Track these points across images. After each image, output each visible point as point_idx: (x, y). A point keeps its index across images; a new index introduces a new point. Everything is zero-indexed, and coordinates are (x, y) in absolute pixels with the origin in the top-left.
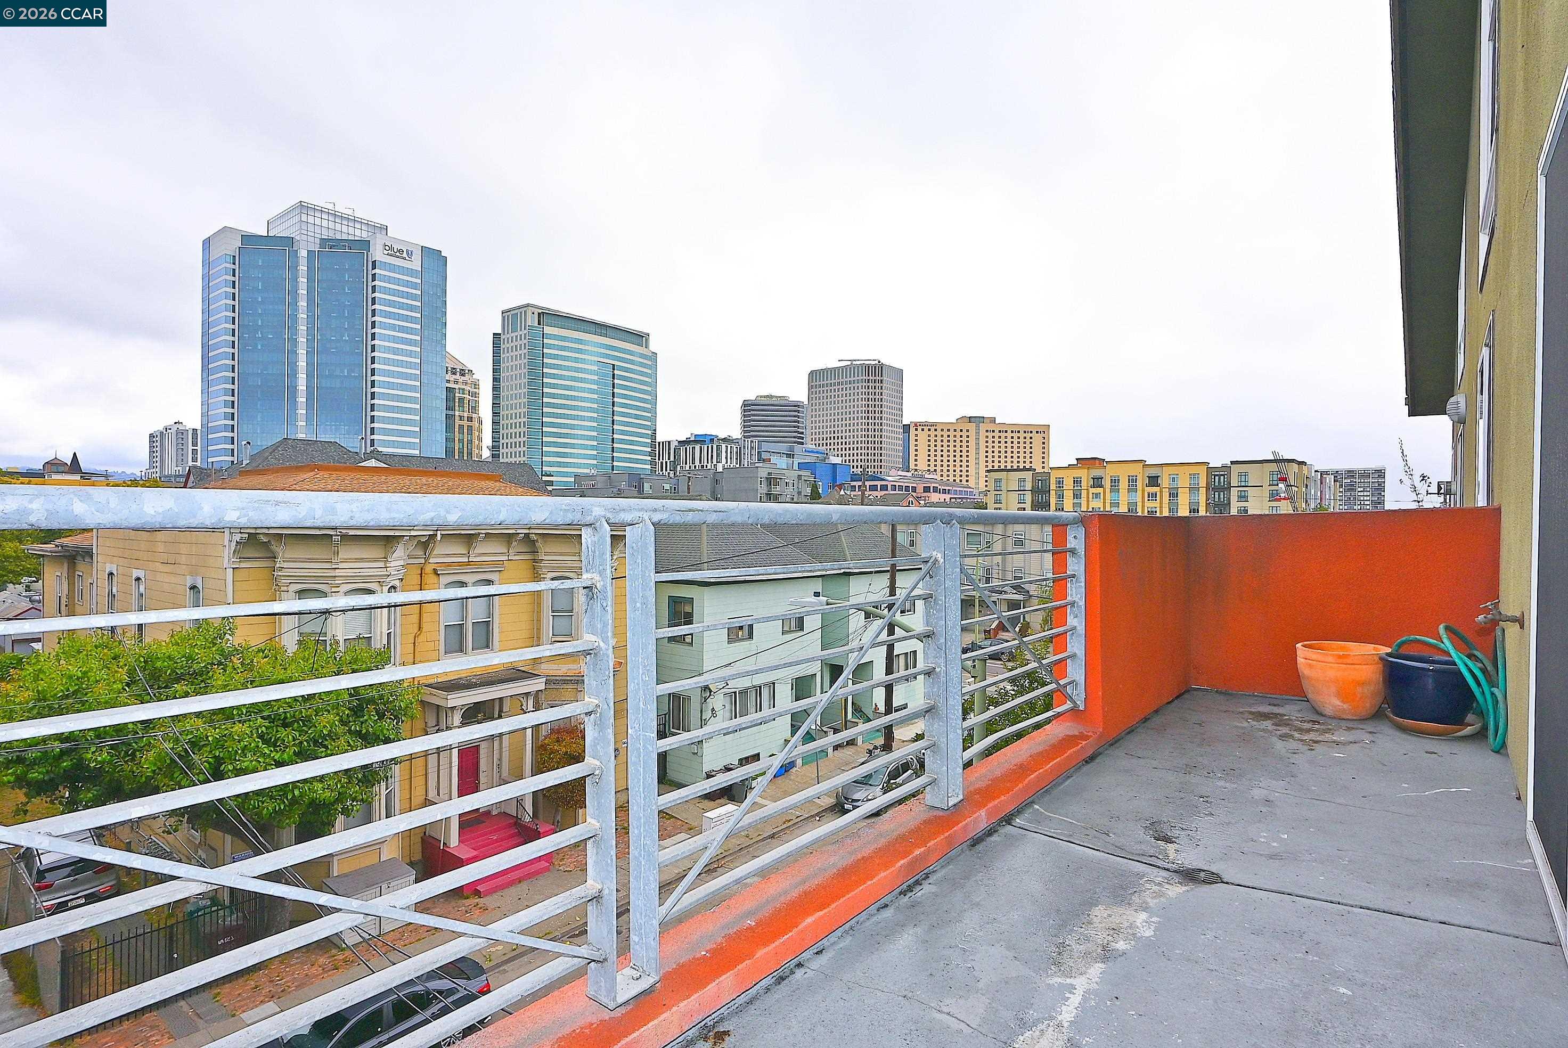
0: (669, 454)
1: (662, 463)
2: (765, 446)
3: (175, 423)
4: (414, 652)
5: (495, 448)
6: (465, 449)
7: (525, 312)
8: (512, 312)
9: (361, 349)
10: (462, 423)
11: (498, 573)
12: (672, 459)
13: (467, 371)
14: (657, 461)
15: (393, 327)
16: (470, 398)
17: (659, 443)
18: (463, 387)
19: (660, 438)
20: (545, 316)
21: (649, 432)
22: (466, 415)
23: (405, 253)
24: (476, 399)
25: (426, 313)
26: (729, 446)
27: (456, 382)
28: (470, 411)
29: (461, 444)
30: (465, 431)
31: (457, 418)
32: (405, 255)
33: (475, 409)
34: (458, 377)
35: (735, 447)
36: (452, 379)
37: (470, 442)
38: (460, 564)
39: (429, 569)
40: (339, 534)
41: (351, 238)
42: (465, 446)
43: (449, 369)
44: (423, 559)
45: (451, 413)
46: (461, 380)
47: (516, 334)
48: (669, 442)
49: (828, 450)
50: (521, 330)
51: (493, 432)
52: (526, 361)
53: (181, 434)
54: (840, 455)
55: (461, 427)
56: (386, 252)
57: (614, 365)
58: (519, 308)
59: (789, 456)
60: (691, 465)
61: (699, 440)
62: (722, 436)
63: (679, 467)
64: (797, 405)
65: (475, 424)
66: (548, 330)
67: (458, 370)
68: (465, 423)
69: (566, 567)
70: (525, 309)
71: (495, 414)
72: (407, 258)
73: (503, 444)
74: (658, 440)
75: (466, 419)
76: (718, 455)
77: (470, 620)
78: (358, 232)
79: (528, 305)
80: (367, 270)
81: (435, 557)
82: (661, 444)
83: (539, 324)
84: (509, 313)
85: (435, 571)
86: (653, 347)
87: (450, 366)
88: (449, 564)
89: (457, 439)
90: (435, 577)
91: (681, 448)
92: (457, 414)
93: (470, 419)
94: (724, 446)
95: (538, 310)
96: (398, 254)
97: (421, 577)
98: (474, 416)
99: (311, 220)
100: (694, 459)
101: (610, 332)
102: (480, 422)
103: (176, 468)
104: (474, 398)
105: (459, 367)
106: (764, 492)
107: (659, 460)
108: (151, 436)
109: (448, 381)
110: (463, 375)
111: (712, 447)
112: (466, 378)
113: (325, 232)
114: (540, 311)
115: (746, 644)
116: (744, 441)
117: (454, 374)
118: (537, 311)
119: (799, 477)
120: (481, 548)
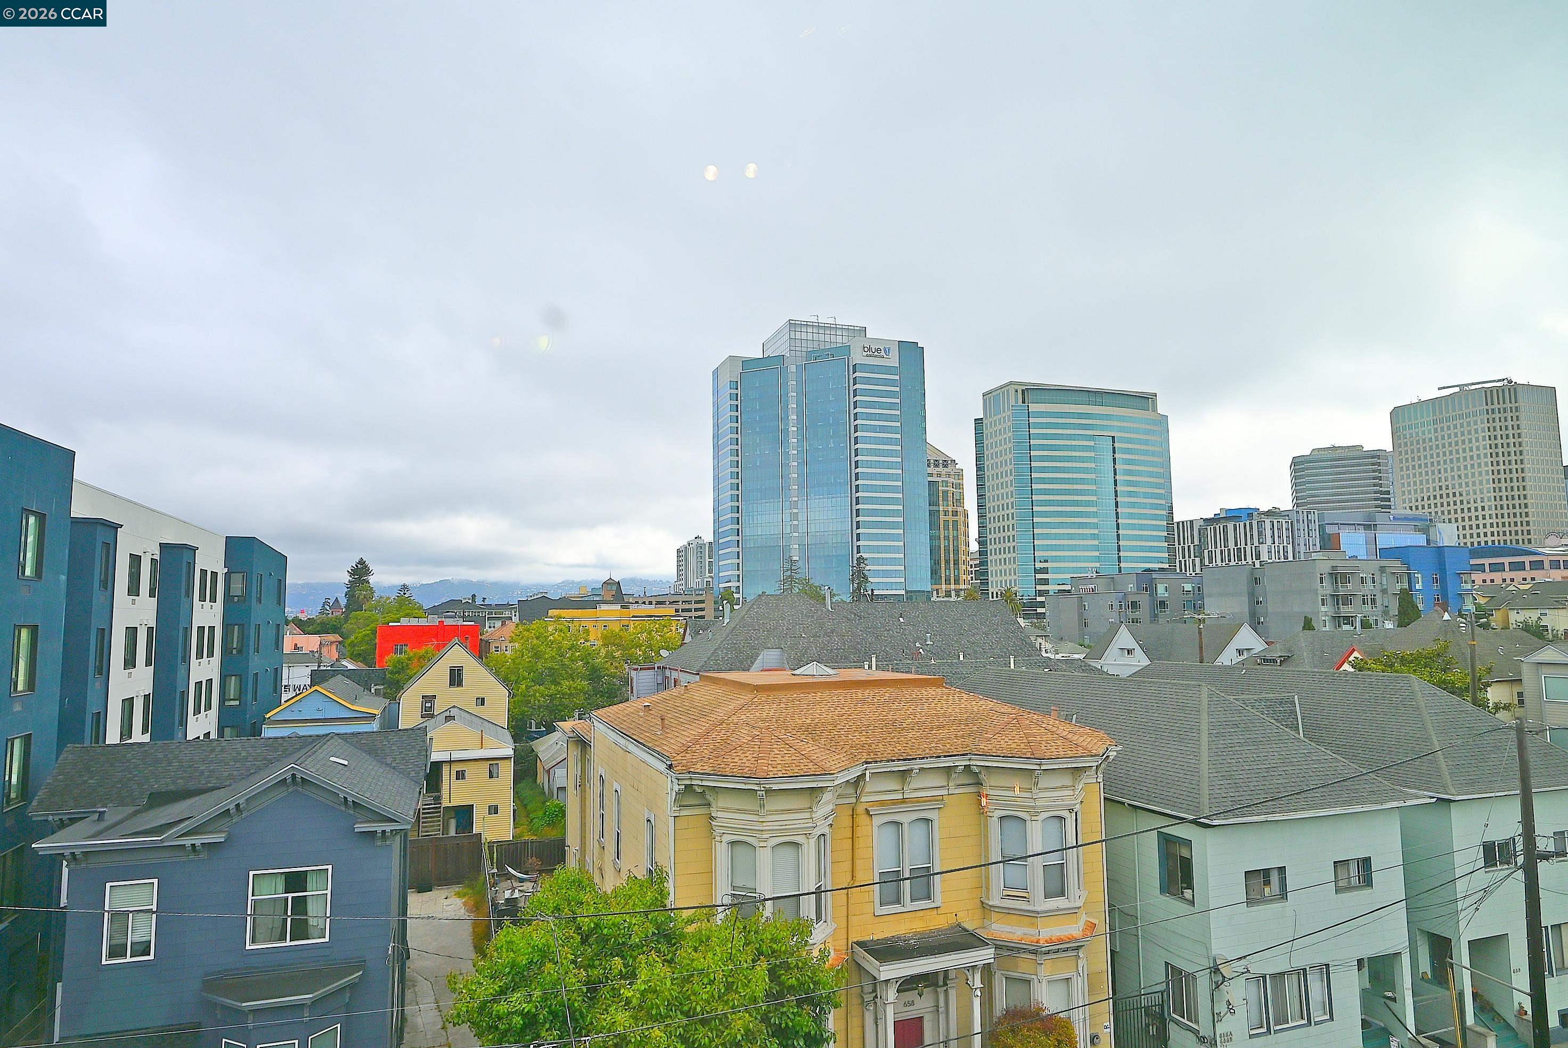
0: (1192, 536)
1: (1183, 549)
2: (1330, 516)
3: (696, 538)
4: (848, 905)
5: (982, 542)
6: (951, 546)
7: (1008, 391)
8: (994, 394)
9: (845, 454)
10: (946, 518)
11: (937, 810)
12: (1196, 542)
13: (949, 462)
14: (1177, 545)
15: (874, 429)
16: (954, 490)
17: (1178, 523)
18: (946, 479)
19: (1176, 519)
20: (1028, 392)
21: (1164, 513)
22: (950, 509)
23: (883, 351)
24: (960, 491)
25: (905, 409)
26: (1275, 521)
27: (939, 475)
28: (955, 504)
29: (947, 541)
30: (951, 527)
31: (942, 513)
32: (883, 353)
33: (960, 501)
34: (940, 469)
35: (1284, 521)
36: (935, 472)
37: (956, 538)
38: (894, 802)
39: (860, 809)
40: (763, 789)
41: (833, 346)
42: (951, 543)
43: (932, 461)
44: (855, 799)
45: (935, 508)
46: (944, 473)
47: (999, 416)
48: (1191, 522)
49: (1433, 514)
50: (1004, 411)
51: (979, 527)
52: (1011, 445)
53: (701, 547)
54: (1453, 520)
55: (946, 522)
56: (865, 354)
57: (1113, 437)
58: (1001, 387)
59: (1367, 527)
60: (1223, 548)
61: (1232, 516)
62: (1264, 508)
63: (1206, 552)
64: (1376, 456)
65: (961, 518)
66: (1033, 407)
67: (941, 462)
68: (950, 518)
69: (1017, 805)
70: (1007, 387)
71: (980, 506)
72: (885, 356)
73: (991, 539)
74: (1176, 520)
75: (950, 514)
76: (1260, 534)
77: (907, 866)
78: (839, 339)
79: (1011, 383)
80: (849, 375)
81: (867, 796)
82: (1181, 524)
83: (1024, 402)
84: (990, 395)
85: (867, 811)
86: (1161, 410)
87: (932, 459)
88: (882, 803)
89: (942, 536)
90: (868, 818)
91: (1209, 528)
92: (941, 508)
93: (955, 513)
94: (1268, 522)
95: (1021, 387)
96: (876, 353)
97: (853, 818)
98: (959, 509)
99: (798, 334)
100: (1226, 540)
101: (1106, 399)
102: (966, 516)
103: (696, 580)
104: (957, 490)
105: (941, 459)
106: (1328, 592)
107: (1179, 544)
108: (678, 551)
109: (931, 475)
110: (946, 466)
111: (1251, 525)
112: (949, 469)
113: (810, 344)
114: (1024, 388)
115: (1276, 906)
116: (1297, 512)
117: (937, 466)
118: (1020, 389)
119: (1382, 569)
120: (916, 782)
